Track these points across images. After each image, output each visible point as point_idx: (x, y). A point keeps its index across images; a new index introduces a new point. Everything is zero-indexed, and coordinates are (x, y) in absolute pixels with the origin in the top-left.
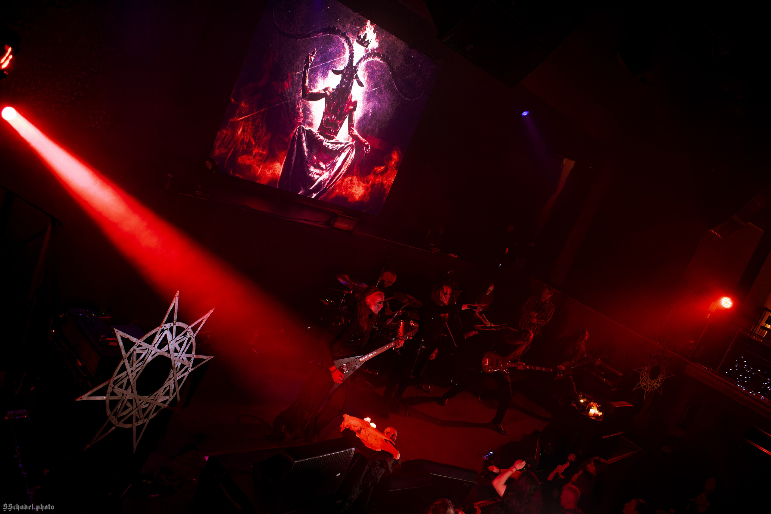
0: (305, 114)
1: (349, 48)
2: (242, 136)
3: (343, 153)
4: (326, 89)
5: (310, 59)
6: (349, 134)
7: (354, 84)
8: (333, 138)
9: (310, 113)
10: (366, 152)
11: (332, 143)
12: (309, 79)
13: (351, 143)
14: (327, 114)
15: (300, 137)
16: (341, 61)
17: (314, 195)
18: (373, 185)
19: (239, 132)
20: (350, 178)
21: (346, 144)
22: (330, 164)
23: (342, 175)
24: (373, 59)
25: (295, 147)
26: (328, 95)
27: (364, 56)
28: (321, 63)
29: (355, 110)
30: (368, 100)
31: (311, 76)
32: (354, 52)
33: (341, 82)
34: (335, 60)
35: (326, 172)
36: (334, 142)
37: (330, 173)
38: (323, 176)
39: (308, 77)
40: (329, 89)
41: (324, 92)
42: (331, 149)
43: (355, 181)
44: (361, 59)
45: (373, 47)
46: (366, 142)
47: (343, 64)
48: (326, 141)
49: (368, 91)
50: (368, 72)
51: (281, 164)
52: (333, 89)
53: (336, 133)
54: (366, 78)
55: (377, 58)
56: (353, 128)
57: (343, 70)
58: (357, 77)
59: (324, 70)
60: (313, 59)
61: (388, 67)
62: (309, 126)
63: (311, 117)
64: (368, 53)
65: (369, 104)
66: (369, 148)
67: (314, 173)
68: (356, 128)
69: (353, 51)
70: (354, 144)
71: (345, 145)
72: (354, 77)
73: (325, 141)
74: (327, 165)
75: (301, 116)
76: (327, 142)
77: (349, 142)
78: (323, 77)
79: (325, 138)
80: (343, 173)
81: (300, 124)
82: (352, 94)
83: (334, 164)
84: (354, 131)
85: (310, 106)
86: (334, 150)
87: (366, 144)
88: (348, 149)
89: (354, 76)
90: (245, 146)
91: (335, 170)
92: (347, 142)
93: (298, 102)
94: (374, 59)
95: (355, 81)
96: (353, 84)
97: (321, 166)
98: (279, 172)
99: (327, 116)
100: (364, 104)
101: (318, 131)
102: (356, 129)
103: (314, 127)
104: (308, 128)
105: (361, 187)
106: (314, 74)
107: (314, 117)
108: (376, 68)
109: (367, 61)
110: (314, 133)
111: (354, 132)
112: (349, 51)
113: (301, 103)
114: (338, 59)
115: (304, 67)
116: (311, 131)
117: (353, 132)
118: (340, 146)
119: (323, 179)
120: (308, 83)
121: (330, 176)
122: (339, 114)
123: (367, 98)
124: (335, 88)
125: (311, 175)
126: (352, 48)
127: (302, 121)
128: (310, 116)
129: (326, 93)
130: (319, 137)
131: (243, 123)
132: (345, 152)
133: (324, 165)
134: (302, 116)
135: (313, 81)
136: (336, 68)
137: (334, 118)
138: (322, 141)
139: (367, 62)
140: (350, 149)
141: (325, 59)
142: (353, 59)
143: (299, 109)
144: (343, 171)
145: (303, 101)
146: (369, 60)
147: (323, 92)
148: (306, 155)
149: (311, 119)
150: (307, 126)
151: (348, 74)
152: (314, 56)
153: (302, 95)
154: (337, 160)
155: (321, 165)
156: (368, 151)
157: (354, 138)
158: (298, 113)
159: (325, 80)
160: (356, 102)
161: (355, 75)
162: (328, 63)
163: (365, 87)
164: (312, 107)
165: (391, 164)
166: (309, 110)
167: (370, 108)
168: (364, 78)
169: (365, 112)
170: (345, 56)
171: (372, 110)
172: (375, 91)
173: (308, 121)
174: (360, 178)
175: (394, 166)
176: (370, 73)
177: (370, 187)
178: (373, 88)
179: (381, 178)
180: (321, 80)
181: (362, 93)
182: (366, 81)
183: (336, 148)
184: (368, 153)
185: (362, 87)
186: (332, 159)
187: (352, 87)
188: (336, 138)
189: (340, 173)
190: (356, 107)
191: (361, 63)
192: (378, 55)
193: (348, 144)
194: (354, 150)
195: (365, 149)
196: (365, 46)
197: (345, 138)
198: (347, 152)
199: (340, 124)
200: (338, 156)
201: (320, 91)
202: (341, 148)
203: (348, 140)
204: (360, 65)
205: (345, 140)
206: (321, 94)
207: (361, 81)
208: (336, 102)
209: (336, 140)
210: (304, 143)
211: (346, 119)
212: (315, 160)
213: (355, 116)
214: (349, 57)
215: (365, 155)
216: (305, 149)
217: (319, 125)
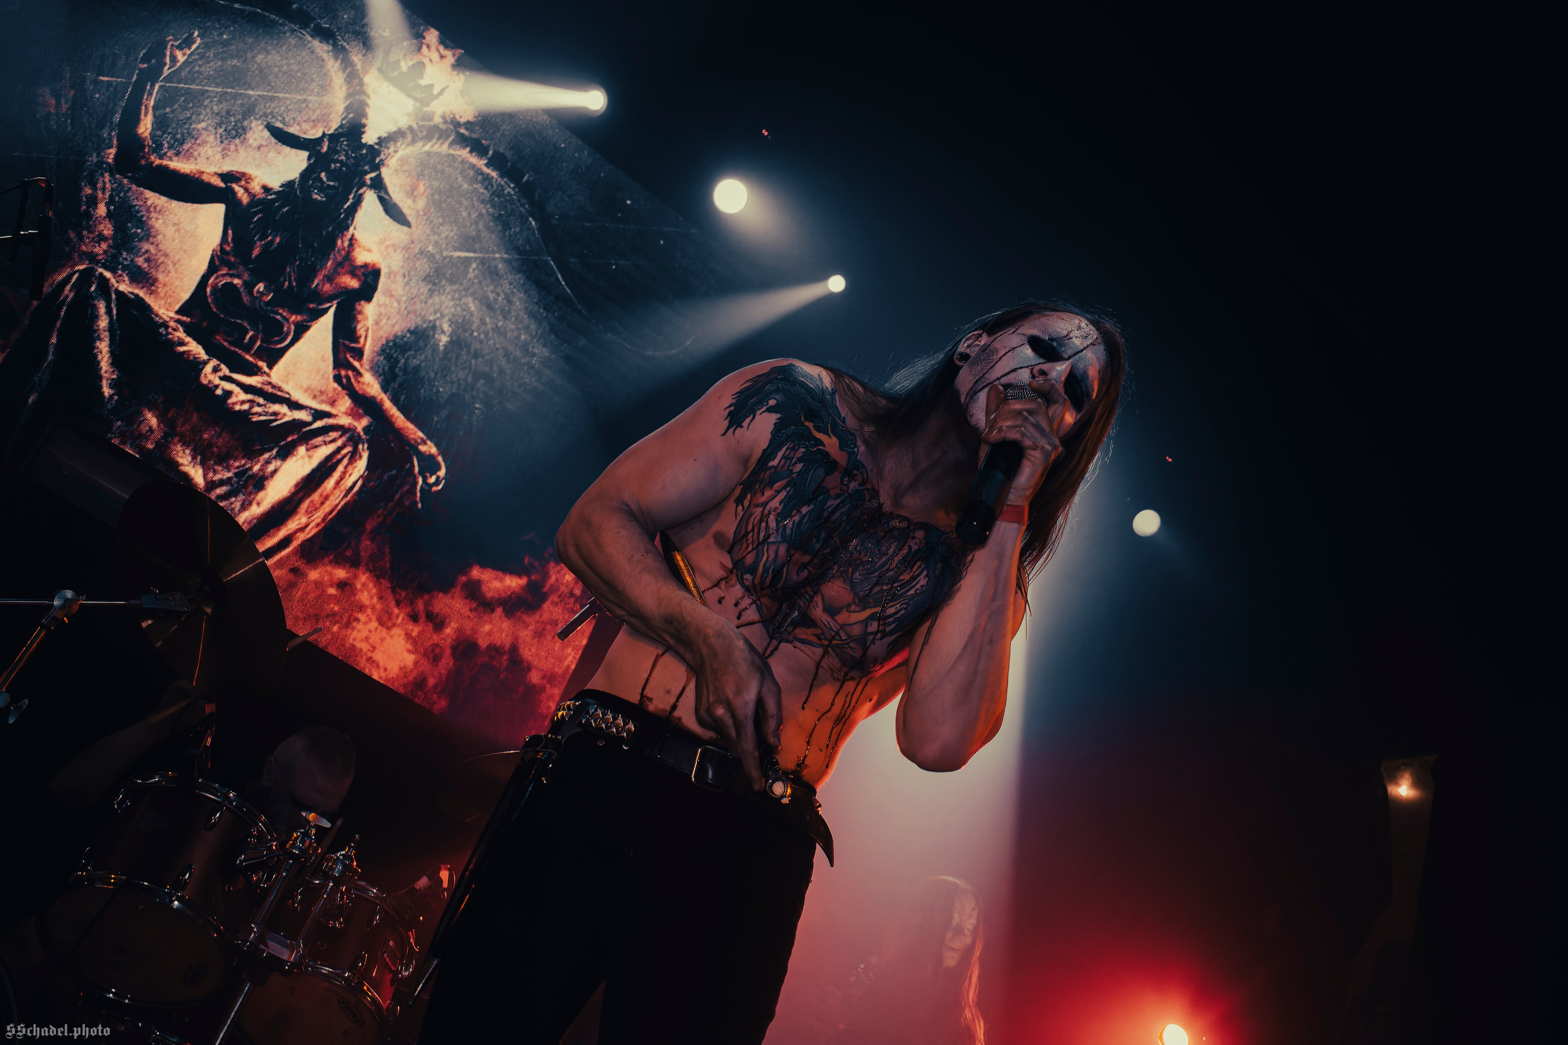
0: (120, 229)
1: (348, 83)
3: (302, 450)
4: (229, 177)
5: (168, 53)
6: (337, 379)
7: (364, 204)
8: (253, 371)
9: (148, 235)
10: (425, 482)
11: (247, 389)
12: (154, 115)
13: (345, 421)
14: (230, 266)
15: (85, 310)
16: (306, 106)
18: (465, 648)
20: (341, 573)
21: (318, 415)
22: (230, 475)
23: (295, 544)
24: (452, 152)
25: (54, 340)
26: (239, 202)
27: (410, 128)
28: (217, 85)
29: (369, 299)
30: (434, 284)
31: (168, 110)
32: (369, 102)
33: (305, 175)
34: (281, 95)
36: (259, 385)
39: (150, 109)
40: (247, 182)
41: (223, 185)
42: (240, 412)
43: (367, 590)
44: (401, 134)
45: (452, 113)
46: (425, 444)
47: (317, 120)
48: (216, 370)
49: (430, 248)
50: (431, 185)
52: (266, 189)
53: (273, 357)
54: (421, 203)
55: (471, 152)
56: (356, 364)
57: (318, 141)
58: (378, 185)
59: (228, 112)
60: (181, 58)
61: (523, 201)
62: (135, 281)
63: (147, 251)
64: (430, 123)
65: (436, 299)
66: (442, 473)
68: (372, 368)
70: (360, 429)
71: (315, 419)
72: (369, 182)
73: (208, 368)
74: (215, 472)
75: (101, 235)
76: (221, 374)
77: (334, 411)
78: (221, 130)
79: (210, 353)
80: (302, 537)
82: (357, 236)
83: (260, 482)
84: (360, 375)
85: (148, 210)
86: (255, 419)
87: (423, 448)
88: (328, 439)
89: (368, 176)
91: (255, 510)
92: (326, 408)
93: (91, 176)
94: (458, 153)
95: (370, 198)
97: (182, 468)
99: (232, 276)
100: (415, 292)
101: (177, 317)
102: (375, 369)
103: (162, 295)
104: (131, 290)
105: (396, 631)
106: (185, 108)
107: (166, 255)
108: (466, 186)
109: (427, 148)
110: (157, 315)
111: (361, 380)
112: (345, 89)
113: (108, 185)
114: (299, 97)
115: (141, 70)
116: (145, 308)
117: (356, 380)
118: (288, 415)
120: (149, 126)
122: (291, 287)
123: (428, 276)
124: (275, 184)
126: (362, 83)
127: (105, 252)
128: (146, 246)
129: (231, 190)
130: (182, 343)
132: (316, 447)
133: (200, 471)
134: (105, 232)
137: (262, 294)
138: (197, 366)
139: (428, 153)
140: (339, 443)
141: (235, 78)
142: (364, 121)
143: (96, 204)
144: (302, 529)
145: (113, 180)
146: (437, 148)
147: (218, 183)
148: (106, 394)
149: (148, 260)
150: (126, 279)
151: (341, 162)
152: (188, 52)
153: (115, 160)
154: (271, 468)
155: (181, 461)
156: (437, 483)
157: (363, 404)
159: (232, 147)
160: (373, 270)
161: (373, 175)
162: (250, 97)
163: (419, 229)
164: (160, 217)
165: (557, 580)
166: (142, 222)
167: (443, 316)
168: (414, 201)
169: (419, 321)
170: (326, 99)
171: (450, 326)
172: (467, 261)
173: (132, 261)
174: (394, 591)
175: (572, 594)
176: (440, 192)
177: (448, 652)
178: (455, 251)
179: (506, 624)
180: (211, 138)
181: (406, 249)
182: (422, 213)
183: (267, 414)
184: (434, 489)
185: (405, 228)
186: (243, 458)
187: (356, 211)
188: (268, 375)
189: (282, 533)
190: (375, 289)
191: (399, 144)
192: (478, 148)
193: (331, 421)
194: (361, 457)
195: (417, 470)
196: (415, 99)
197: (318, 394)
198: (324, 451)
199: (293, 327)
200: (274, 452)
201: (203, 172)
202: (296, 425)
203: (333, 403)
204: (396, 152)
205: (315, 397)
206: (209, 185)
207: (400, 204)
208: (278, 240)
209: (270, 383)
210: (101, 340)
211: (323, 315)
212: (151, 430)
213: (370, 322)
214: (347, 108)
215: (418, 494)
216: (105, 364)
217: (186, 296)
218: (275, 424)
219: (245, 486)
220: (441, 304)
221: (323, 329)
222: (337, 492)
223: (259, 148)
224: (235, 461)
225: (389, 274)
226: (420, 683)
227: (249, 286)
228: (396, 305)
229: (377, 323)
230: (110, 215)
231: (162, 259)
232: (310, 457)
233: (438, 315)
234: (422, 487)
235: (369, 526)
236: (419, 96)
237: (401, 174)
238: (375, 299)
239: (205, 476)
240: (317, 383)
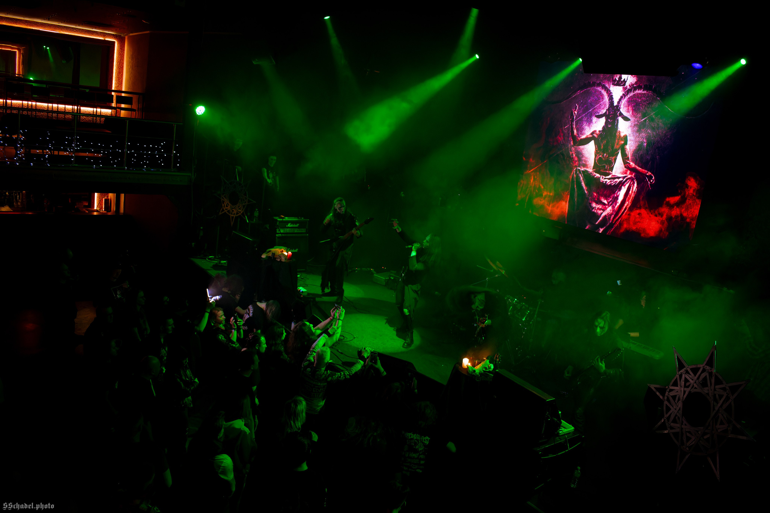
0: (578, 157)
1: (607, 93)
2: (534, 184)
3: (623, 187)
4: (592, 133)
5: (574, 113)
6: (625, 167)
8: (609, 174)
9: (583, 156)
10: (650, 182)
11: (609, 179)
12: (576, 129)
13: (629, 176)
15: (578, 178)
16: (601, 106)
17: (601, 230)
18: (669, 219)
19: (532, 181)
20: (638, 212)
21: (624, 178)
22: (611, 199)
23: (627, 209)
24: (634, 93)
25: (575, 186)
26: (596, 138)
27: (623, 94)
28: (584, 113)
30: (640, 131)
33: (606, 123)
34: (596, 107)
35: (609, 206)
36: (611, 177)
37: (613, 207)
38: (606, 211)
39: (575, 129)
40: (596, 132)
41: (592, 136)
42: (610, 184)
43: (644, 213)
44: (621, 98)
45: (631, 83)
46: (648, 173)
47: (604, 107)
48: (603, 178)
49: (636, 123)
50: (632, 106)
51: (566, 202)
52: (600, 131)
53: (612, 169)
54: (631, 113)
55: (638, 90)
56: (628, 162)
57: (606, 112)
58: (621, 115)
59: (588, 119)
60: (576, 112)
61: (654, 94)
62: (584, 167)
64: (627, 90)
65: (641, 135)
66: (653, 178)
67: (596, 208)
69: (611, 94)
70: (633, 176)
71: (624, 179)
72: (618, 115)
73: (601, 178)
74: (609, 200)
76: (604, 178)
77: (627, 175)
78: (588, 124)
79: (600, 175)
80: (628, 206)
81: (576, 167)
82: (620, 131)
83: (617, 198)
84: (630, 164)
85: (581, 151)
86: (613, 185)
87: (648, 174)
88: (627, 182)
89: (618, 114)
90: (537, 190)
91: (618, 204)
92: (625, 175)
93: (570, 149)
94: (636, 92)
95: (620, 119)
96: (619, 121)
97: (603, 202)
98: (566, 209)
99: (600, 155)
100: (635, 136)
101: (593, 170)
102: (632, 160)
104: (584, 169)
105: (653, 220)
106: (580, 123)
107: (587, 158)
108: (640, 100)
109: (628, 97)
110: (589, 172)
112: (607, 95)
114: (599, 105)
115: (571, 121)
116: (587, 171)
118: (618, 180)
119: (607, 214)
120: (576, 132)
121: (613, 211)
122: (611, 151)
123: (637, 130)
124: (601, 129)
125: (594, 210)
126: (610, 91)
128: (583, 159)
129: (594, 136)
130: (595, 175)
131: (533, 173)
132: (625, 185)
134: (576, 160)
135: (581, 130)
136: (599, 113)
137: (606, 156)
138: (599, 179)
139: (629, 98)
140: (630, 182)
141: (587, 109)
142: (613, 100)
143: (573, 155)
144: (628, 205)
146: (630, 95)
148: (586, 193)
149: (584, 161)
150: (582, 167)
151: (612, 114)
152: (577, 110)
153: (573, 143)
154: (618, 194)
155: (602, 200)
156: (653, 181)
157: (632, 170)
158: (572, 157)
159: (591, 126)
160: (626, 137)
161: (619, 112)
162: (590, 112)
163: (632, 119)
164: (583, 150)
165: (688, 193)
166: (581, 154)
167: (643, 138)
168: (629, 113)
169: (638, 143)
170: (604, 101)
171: (646, 140)
172: (645, 120)
173: (582, 163)
174: (650, 211)
175: (693, 195)
176: (634, 106)
177: (665, 221)
178: (642, 119)
179: (678, 209)
180: (587, 127)
181: (631, 126)
182: (632, 115)
183: (614, 182)
184: (653, 183)
185: (629, 121)
186: (613, 194)
187: (618, 124)
188: (612, 174)
189: (624, 207)
190: (627, 141)
191: (622, 100)
192: (639, 88)
193: (627, 178)
194: (635, 183)
195: (647, 180)
196: (622, 86)
197: (622, 173)
198: (627, 185)
199: (614, 160)
200: (618, 190)
201: (587, 136)
202: (621, 182)
203: (626, 173)
204: (622, 103)
205: (622, 174)
206: (590, 137)
207: (627, 116)
208: (605, 142)
209: (613, 175)
210: (582, 182)
211: (618, 154)
212: (596, 196)
213: (628, 150)
214: (609, 100)
215: (649, 186)
216: (584, 187)
217: (593, 165)
218: (616, 184)
219: (615, 200)
220: (642, 135)
221: (619, 158)
222: (632, 193)
223: (595, 123)
224: (611, 195)
225: (630, 135)
226: (661, 231)
227: (603, 155)
228: (632, 142)
229: (630, 149)
230: (576, 155)
231: (586, 159)
232: (625, 188)
233: (642, 139)
234: (650, 184)
235: (641, 199)
236: (622, 84)
237: (624, 108)
238: (628, 144)
239: (607, 202)
240: (622, 170)
